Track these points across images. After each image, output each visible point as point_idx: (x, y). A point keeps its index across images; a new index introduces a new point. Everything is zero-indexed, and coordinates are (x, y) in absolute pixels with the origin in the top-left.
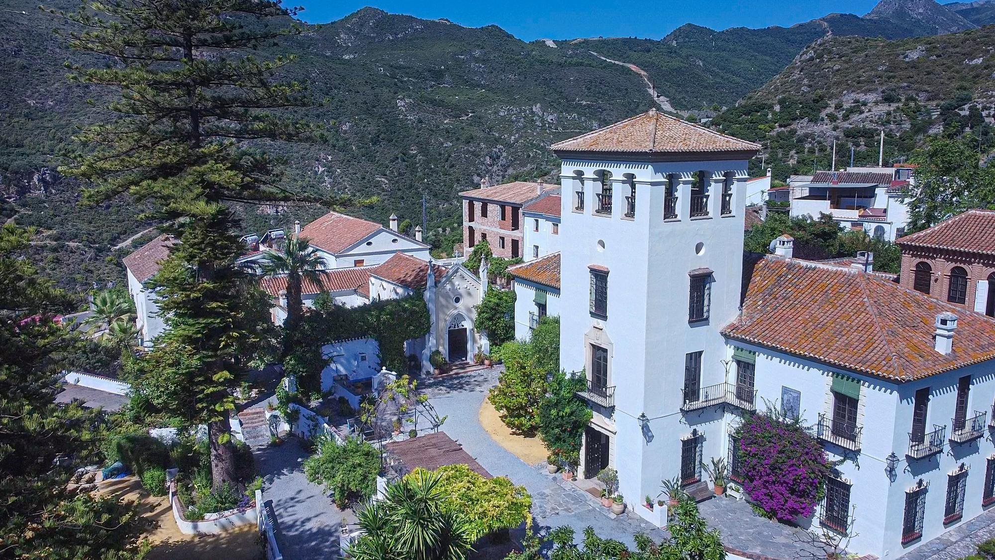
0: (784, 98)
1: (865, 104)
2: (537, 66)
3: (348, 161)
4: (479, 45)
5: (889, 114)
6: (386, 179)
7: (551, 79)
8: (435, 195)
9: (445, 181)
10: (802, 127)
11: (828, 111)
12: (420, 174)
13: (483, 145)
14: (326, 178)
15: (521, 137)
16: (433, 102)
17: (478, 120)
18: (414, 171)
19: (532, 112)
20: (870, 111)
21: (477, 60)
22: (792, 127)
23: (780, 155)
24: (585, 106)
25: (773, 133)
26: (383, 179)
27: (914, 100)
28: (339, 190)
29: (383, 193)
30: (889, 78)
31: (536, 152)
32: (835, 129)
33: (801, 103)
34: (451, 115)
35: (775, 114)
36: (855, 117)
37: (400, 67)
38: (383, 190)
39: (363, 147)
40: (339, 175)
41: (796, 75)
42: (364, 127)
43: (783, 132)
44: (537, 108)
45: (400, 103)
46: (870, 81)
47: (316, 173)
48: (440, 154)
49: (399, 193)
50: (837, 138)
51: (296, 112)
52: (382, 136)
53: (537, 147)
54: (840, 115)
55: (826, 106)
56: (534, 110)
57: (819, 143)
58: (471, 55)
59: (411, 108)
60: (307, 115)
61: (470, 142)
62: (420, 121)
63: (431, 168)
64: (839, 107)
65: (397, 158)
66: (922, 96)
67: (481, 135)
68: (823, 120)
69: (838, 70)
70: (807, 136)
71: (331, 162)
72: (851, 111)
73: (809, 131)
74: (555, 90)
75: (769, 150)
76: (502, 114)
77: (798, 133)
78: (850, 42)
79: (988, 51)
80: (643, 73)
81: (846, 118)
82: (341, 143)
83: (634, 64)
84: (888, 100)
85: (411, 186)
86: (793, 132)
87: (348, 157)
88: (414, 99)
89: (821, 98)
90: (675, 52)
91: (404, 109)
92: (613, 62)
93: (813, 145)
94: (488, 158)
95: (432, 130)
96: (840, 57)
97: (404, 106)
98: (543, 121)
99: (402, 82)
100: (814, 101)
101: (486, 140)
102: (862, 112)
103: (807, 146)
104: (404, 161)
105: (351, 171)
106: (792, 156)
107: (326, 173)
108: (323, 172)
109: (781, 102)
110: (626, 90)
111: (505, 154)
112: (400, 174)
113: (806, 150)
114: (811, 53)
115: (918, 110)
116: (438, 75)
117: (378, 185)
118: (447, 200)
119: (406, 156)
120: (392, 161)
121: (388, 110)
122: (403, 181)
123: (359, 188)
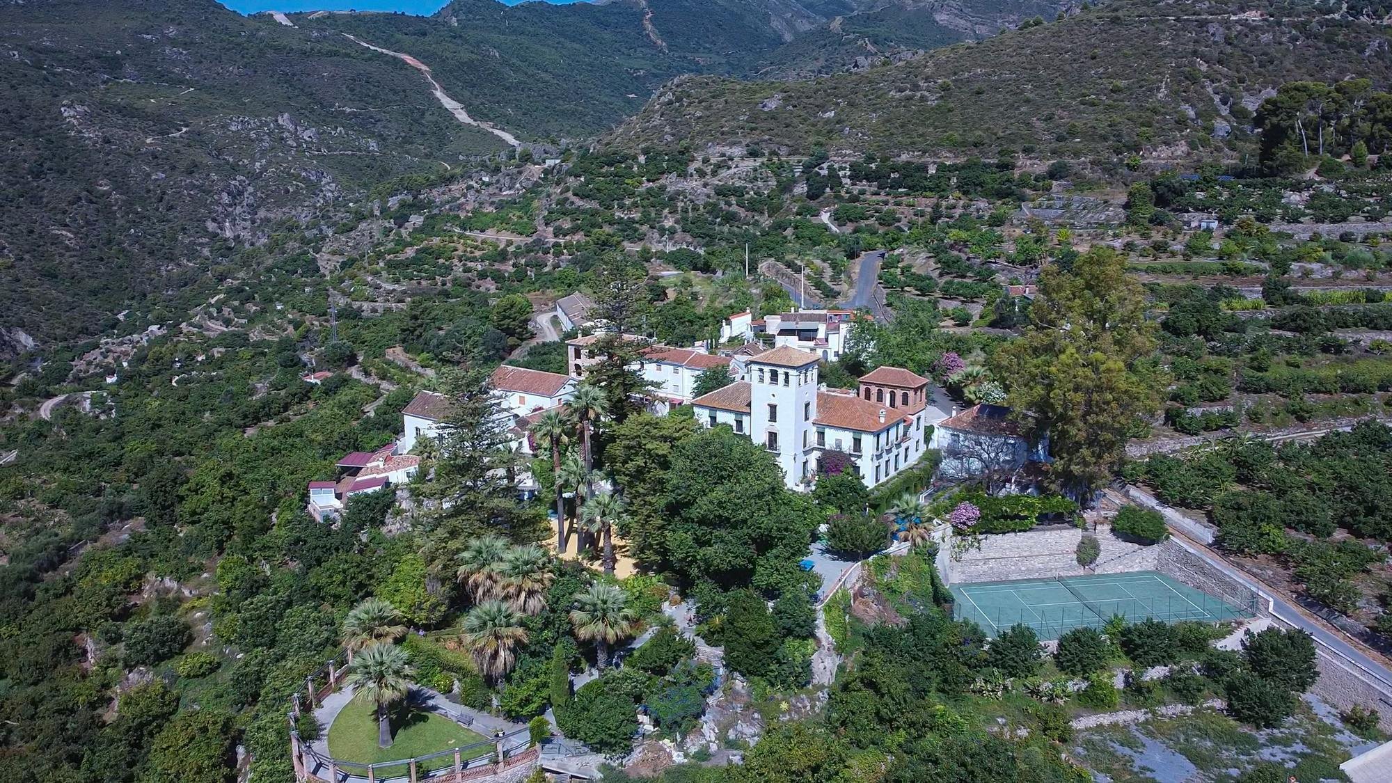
0: (647, 147)
1: (731, 159)
2: (270, 55)
4: (173, 20)
5: (755, 170)
6: (69, 231)
7: (294, 75)
8: (151, 253)
9: (162, 231)
10: (671, 183)
11: (696, 164)
12: (120, 222)
13: (214, 177)
15: (270, 163)
16: (120, 110)
17: (196, 138)
18: (109, 215)
19: (279, 127)
20: (737, 166)
21: (173, 42)
22: (662, 181)
23: (653, 215)
24: (349, 114)
25: (642, 189)
26: (64, 233)
27: (777, 154)
29: (68, 254)
30: (752, 129)
31: (298, 186)
32: (705, 185)
33: (666, 154)
34: (154, 131)
35: (640, 166)
36: (724, 173)
37: (46, 51)
38: (67, 248)
39: (18, 182)
41: (657, 120)
42: (13, 150)
43: (651, 189)
44: (284, 120)
45: (67, 113)
46: (733, 133)
48: (149, 191)
49: (95, 252)
50: (709, 196)
52: (47, 165)
53: (297, 177)
54: (709, 170)
55: (693, 160)
56: (280, 122)
57: (692, 201)
58: (163, 35)
59: (88, 119)
61: (193, 172)
62: (107, 141)
63: (138, 213)
64: (706, 161)
65: (80, 199)
66: (784, 151)
67: (208, 160)
68: (691, 175)
69: (699, 118)
70: (678, 193)
72: (719, 166)
73: (680, 187)
74: (302, 90)
75: (641, 209)
76: (233, 128)
77: (668, 189)
78: (707, 84)
79: (838, 104)
80: (424, 68)
81: (714, 173)
83: (410, 54)
84: (753, 154)
85: (109, 241)
86: (663, 188)
88: (89, 106)
89: (687, 149)
90: (461, 36)
91: (75, 122)
92: (380, 50)
93: (685, 203)
94: (225, 195)
95: (129, 155)
96: (700, 102)
97: (74, 117)
98: (297, 138)
99: (54, 75)
100: (680, 152)
101: (219, 169)
102: (729, 168)
103: (680, 204)
104: (91, 202)
105: (8, 221)
106: (666, 217)
109: (645, 152)
110: (404, 91)
111: (251, 189)
112: (88, 223)
113: (679, 209)
114: (670, 96)
115: (781, 166)
116: (114, 65)
117: (56, 241)
118: (171, 258)
119: (93, 197)
120: (71, 203)
121: (47, 123)
122: (95, 233)
123: (27, 247)
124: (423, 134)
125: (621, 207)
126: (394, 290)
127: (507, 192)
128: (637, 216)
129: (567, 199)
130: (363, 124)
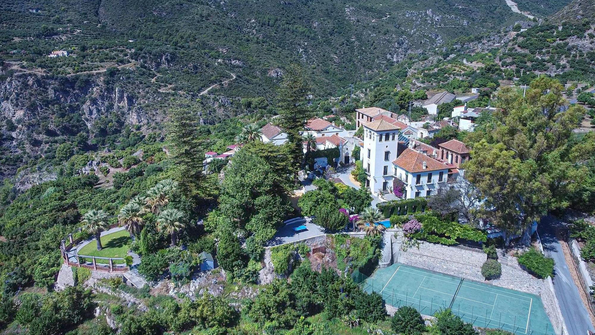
0: (566, 22)
3: (316, 45)
6: (337, 56)
8: (364, 66)
9: (370, 57)
10: (572, 41)
11: (589, 32)
12: (356, 53)
13: (394, 36)
14: (303, 55)
15: (417, 31)
16: (367, 9)
17: (392, 20)
18: (352, 51)
19: (426, 15)
22: (567, 41)
23: (556, 58)
24: (461, 9)
25: (555, 44)
26: (335, 56)
28: (310, 62)
29: (334, 64)
31: (426, 40)
33: (575, 26)
34: (376, 17)
35: (558, 32)
38: (335, 62)
39: (325, 37)
40: (311, 54)
41: (577, 7)
42: (326, 25)
43: (560, 44)
44: (429, 12)
45: (347, 10)
47: (298, 52)
48: (368, 41)
49: (344, 64)
51: (288, 16)
52: (336, 30)
53: (427, 37)
55: (590, 28)
56: (427, 13)
57: (581, 51)
59: (353, 12)
60: (294, 18)
61: (386, 34)
62: (358, 21)
63: (363, 50)
65: (344, 43)
67: (393, 29)
68: (585, 37)
70: (573, 47)
71: (306, 46)
73: (576, 43)
75: (550, 54)
76: (407, 16)
77: (570, 44)
82: (313, 35)
85: (351, 60)
86: (566, 44)
87: (316, 43)
88: (355, 7)
89: (588, 23)
91: (349, 14)
93: (576, 52)
94: (396, 43)
95: (364, 27)
97: (349, 12)
98: (432, 20)
100: (583, 25)
101: (396, 33)
103: (573, 53)
104: (347, 45)
105: (317, 51)
106: (563, 59)
107: (304, 52)
108: (302, 52)
109: (564, 24)
111: (407, 41)
112: (344, 53)
113: (572, 55)
117: (332, 59)
118: (371, 68)
119: (349, 42)
120: (340, 45)
121: (340, 14)
122: (346, 57)
123: (321, 61)
124: (493, 18)
125: (540, 53)
126: (420, 86)
127: (497, 45)
128: (547, 58)
129: (514, 48)
130: (466, 13)
